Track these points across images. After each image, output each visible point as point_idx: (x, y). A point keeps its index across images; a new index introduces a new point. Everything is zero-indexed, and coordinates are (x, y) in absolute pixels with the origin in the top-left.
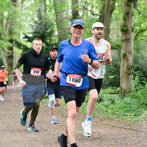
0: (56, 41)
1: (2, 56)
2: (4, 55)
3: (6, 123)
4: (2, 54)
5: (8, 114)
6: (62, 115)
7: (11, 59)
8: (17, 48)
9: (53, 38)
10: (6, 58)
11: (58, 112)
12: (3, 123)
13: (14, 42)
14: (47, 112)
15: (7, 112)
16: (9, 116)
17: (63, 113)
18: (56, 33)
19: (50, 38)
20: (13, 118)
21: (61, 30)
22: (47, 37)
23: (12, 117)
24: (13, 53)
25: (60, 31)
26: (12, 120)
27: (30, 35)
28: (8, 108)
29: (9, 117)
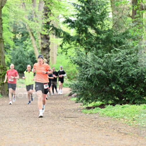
0: (111, 27)
1: (34, 48)
2: (37, 47)
3: (39, 142)
4: (34, 46)
5: (42, 129)
6: (119, 131)
7: (46, 52)
8: (54, 36)
9: (106, 22)
10: (40, 51)
11: (114, 127)
12: (36, 142)
13: (51, 28)
14: (97, 127)
15: (41, 127)
16: (44, 132)
17: (120, 129)
18: (110, 16)
19: (101, 23)
20: (49, 135)
21: (117, 11)
22: (97, 21)
23: (47, 134)
24: (49, 43)
25: (116, 13)
26: (47, 138)
27: (73, 19)
28: (43, 121)
29: (44, 135)
